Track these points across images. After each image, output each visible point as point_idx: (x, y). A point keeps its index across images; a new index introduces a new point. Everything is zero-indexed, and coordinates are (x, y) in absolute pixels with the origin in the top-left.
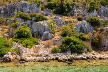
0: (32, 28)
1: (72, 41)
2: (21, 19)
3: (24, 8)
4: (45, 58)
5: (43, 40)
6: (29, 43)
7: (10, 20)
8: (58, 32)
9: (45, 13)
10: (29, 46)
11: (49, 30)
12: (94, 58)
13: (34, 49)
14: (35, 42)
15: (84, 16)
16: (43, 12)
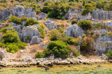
0: (22, 33)
1: (56, 46)
2: (13, 24)
3: (18, 13)
4: (26, 63)
5: (31, 45)
6: (14, 47)
7: (3, 24)
8: (48, 36)
9: (39, 17)
10: (13, 51)
11: (39, 34)
12: (78, 63)
13: (18, 54)
14: (21, 47)
15: (78, 20)
16: (38, 16)
